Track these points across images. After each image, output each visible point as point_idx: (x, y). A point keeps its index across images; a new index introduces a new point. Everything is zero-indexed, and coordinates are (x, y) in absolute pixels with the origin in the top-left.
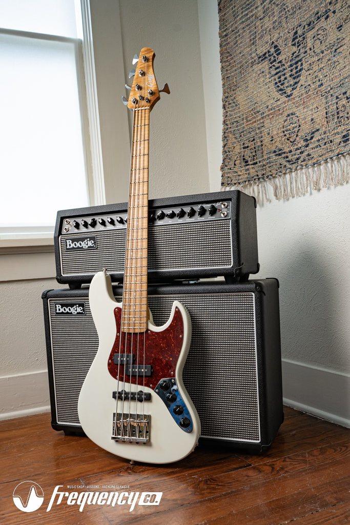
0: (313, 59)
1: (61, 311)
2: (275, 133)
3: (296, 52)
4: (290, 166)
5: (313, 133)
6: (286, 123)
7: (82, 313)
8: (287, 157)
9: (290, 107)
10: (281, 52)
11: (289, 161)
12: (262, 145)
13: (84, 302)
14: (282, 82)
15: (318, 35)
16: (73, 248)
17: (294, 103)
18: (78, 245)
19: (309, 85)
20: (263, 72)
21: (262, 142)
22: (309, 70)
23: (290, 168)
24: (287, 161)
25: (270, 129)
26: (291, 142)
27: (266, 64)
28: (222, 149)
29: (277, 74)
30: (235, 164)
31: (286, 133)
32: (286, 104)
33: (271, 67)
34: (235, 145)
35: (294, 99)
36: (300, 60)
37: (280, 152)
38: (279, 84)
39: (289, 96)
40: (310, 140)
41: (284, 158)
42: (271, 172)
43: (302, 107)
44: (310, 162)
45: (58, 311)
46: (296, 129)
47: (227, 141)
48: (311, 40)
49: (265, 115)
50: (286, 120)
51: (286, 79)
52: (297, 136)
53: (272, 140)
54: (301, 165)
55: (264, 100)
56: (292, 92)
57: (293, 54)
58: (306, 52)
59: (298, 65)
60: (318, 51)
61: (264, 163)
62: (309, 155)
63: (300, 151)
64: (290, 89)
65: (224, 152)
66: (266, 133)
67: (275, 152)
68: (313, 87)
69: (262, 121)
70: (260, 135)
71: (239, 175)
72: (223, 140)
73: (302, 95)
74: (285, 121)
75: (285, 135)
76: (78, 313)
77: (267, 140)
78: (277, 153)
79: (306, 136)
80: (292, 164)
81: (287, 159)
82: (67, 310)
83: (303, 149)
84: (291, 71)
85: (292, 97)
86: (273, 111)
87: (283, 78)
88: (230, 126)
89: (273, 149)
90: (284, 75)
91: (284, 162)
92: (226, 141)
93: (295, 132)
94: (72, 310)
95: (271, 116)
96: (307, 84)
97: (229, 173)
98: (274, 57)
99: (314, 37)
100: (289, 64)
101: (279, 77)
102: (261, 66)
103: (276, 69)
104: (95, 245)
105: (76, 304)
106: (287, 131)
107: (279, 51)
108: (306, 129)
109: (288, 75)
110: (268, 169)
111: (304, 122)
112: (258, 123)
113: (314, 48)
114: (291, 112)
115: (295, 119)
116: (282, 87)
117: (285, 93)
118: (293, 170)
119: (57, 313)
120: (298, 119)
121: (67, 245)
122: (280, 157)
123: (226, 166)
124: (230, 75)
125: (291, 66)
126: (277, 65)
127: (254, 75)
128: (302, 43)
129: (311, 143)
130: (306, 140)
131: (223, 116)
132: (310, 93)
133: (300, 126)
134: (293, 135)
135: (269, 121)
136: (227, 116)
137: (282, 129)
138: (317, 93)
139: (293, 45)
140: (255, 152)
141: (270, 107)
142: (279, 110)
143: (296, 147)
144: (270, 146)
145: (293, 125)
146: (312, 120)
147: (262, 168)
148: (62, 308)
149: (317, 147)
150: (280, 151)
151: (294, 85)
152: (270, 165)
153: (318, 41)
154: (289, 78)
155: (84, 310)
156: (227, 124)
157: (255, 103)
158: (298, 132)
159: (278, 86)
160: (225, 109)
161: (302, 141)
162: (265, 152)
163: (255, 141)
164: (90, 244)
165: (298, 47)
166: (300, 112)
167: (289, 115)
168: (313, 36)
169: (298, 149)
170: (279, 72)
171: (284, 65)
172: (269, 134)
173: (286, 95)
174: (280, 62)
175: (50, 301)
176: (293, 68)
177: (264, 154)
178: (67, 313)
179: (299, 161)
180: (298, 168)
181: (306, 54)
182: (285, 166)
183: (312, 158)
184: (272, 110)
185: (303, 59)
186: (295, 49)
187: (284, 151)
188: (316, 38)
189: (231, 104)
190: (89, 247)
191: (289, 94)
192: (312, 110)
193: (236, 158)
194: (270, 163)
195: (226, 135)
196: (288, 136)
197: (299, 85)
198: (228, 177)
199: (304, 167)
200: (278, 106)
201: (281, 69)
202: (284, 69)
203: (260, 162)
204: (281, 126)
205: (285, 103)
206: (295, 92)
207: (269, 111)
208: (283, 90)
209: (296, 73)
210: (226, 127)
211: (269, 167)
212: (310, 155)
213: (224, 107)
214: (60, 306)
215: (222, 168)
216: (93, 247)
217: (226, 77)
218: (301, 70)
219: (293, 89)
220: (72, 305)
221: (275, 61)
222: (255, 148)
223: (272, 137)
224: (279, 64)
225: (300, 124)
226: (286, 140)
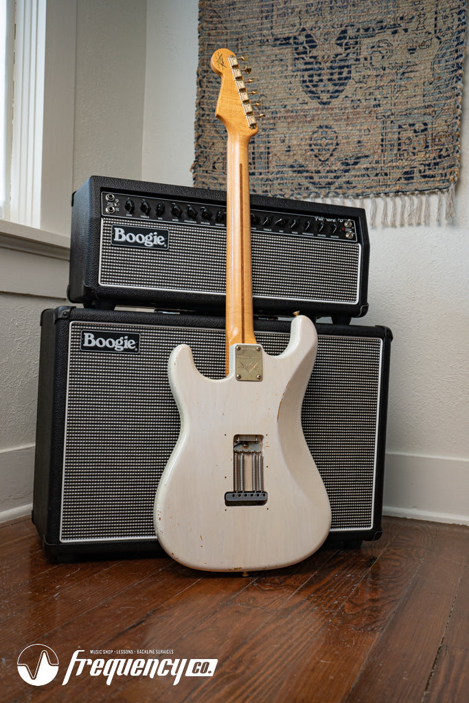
0: (369, 72)
1: (92, 345)
2: (295, 142)
3: (341, 54)
4: (316, 190)
5: (359, 158)
6: (315, 135)
7: (133, 350)
8: (311, 178)
9: (324, 116)
10: (316, 46)
11: (314, 183)
12: (269, 153)
13: (140, 332)
14: (315, 83)
15: (379, 47)
16: (126, 242)
17: (331, 114)
18: (136, 238)
19: (359, 100)
20: (281, 60)
21: (268, 148)
22: (360, 82)
23: (316, 193)
24: (311, 182)
25: (286, 135)
26: (320, 160)
27: (287, 53)
28: (193, 140)
29: (307, 70)
30: (214, 167)
31: (313, 147)
32: (319, 113)
33: (298, 59)
34: (215, 141)
35: (332, 109)
36: (347, 67)
37: (301, 169)
38: (308, 84)
39: (324, 104)
40: (353, 165)
41: (306, 177)
42: (281, 190)
43: (343, 123)
44: (351, 191)
45: (86, 344)
46: (331, 147)
47: (203, 131)
48: (367, 48)
49: (278, 115)
50: (316, 132)
51: (321, 81)
52: (332, 155)
53: (287, 151)
54: (335, 192)
55: (279, 96)
56: (330, 100)
57: (337, 55)
58: (357, 60)
59: (342, 70)
60: (378, 65)
61: (270, 177)
62: (348, 182)
63: (335, 174)
64: (329, 95)
65: (198, 146)
66: (278, 139)
67: (292, 166)
68: (365, 104)
69: (272, 121)
70: (266, 139)
71: (220, 184)
72: (196, 129)
73: (346, 108)
74: (314, 132)
75: (312, 150)
76: (125, 350)
77: (278, 148)
78: (295, 169)
79: (346, 159)
80: (320, 188)
81: (312, 180)
82: (106, 343)
83: (339, 174)
84: (332, 74)
85: (329, 106)
86: (295, 114)
87: (316, 78)
88: (207, 113)
89: (290, 162)
90: (319, 75)
91: (305, 183)
92: (200, 130)
93: (328, 149)
94: (116, 344)
95: (290, 120)
96: (354, 98)
97: (205, 177)
98: (304, 47)
99: (373, 47)
100: (329, 64)
101: (311, 76)
102: (278, 51)
103: (306, 63)
104: (166, 243)
105: (123, 335)
106: (315, 145)
107: (314, 44)
108: (347, 150)
109: (325, 78)
110: (276, 186)
111: (345, 141)
112: (264, 122)
113: (371, 59)
114: (326, 123)
115: (330, 133)
116: (314, 89)
117: (319, 98)
118: (322, 196)
119: (84, 348)
120: (336, 135)
121: (114, 236)
122: (300, 175)
123: (200, 166)
124: (213, 43)
125: (332, 68)
126: (308, 60)
127: (264, 58)
128: (353, 48)
129: (354, 169)
130: (348, 164)
131: (197, 95)
132: (358, 109)
133: (337, 144)
134: (324, 152)
135: (286, 125)
136: (203, 97)
137: (308, 141)
138: (370, 113)
139: (338, 44)
140: (254, 158)
141: (288, 107)
142: (305, 116)
143: (328, 168)
144: (283, 158)
145: (327, 141)
146: (359, 142)
147: (263, 182)
148: (95, 339)
149: (364, 175)
150: (300, 167)
151: (333, 93)
152: (282, 182)
153: (378, 54)
154: (326, 82)
155: (137, 345)
156: (203, 109)
157: (262, 95)
158: (333, 151)
159: (308, 86)
160: (201, 87)
161: (339, 164)
162: (274, 164)
163: (256, 145)
164: (158, 240)
165: (346, 49)
166: (341, 128)
167: (321, 127)
168: (371, 45)
169: (332, 172)
170: (312, 69)
171: (320, 63)
172: (283, 141)
173: (319, 101)
174: (315, 57)
175: (72, 325)
176: (334, 71)
177: (270, 165)
178: (106, 348)
179: (333, 187)
180: (330, 195)
181: (357, 62)
182: (307, 188)
183: (354, 187)
184: (292, 112)
185: (353, 67)
186: (340, 50)
187: (306, 169)
188: (375, 49)
189: (212, 82)
190: (155, 246)
191: (325, 100)
192: (360, 130)
193: (216, 159)
194: (282, 179)
195: (201, 123)
196: (316, 151)
197: (342, 95)
198: (204, 183)
199: (341, 195)
200: (302, 110)
201: (316, 66)
202: (320, 69)
203: (261, 174)
204: (307, 137)
205: (317, 110)
206: (335, 102)
207: (287, 111)
208: (315, 94)
209: (339, 79)
210: (202, 112)
211: (279, 184)
212: (352, 183)
213: (200, 83)
214: (92, 336)
215: (194, 168)
216: (162, 246)
217: (207, 43)
218: (346, 78)
219: (331, 97)
220: (116, 336)
221: (305, 53)
222: (253, 153)
223: (289, 147)
224: (312, 60)
225: (339, 142)
226: (313, 156)
